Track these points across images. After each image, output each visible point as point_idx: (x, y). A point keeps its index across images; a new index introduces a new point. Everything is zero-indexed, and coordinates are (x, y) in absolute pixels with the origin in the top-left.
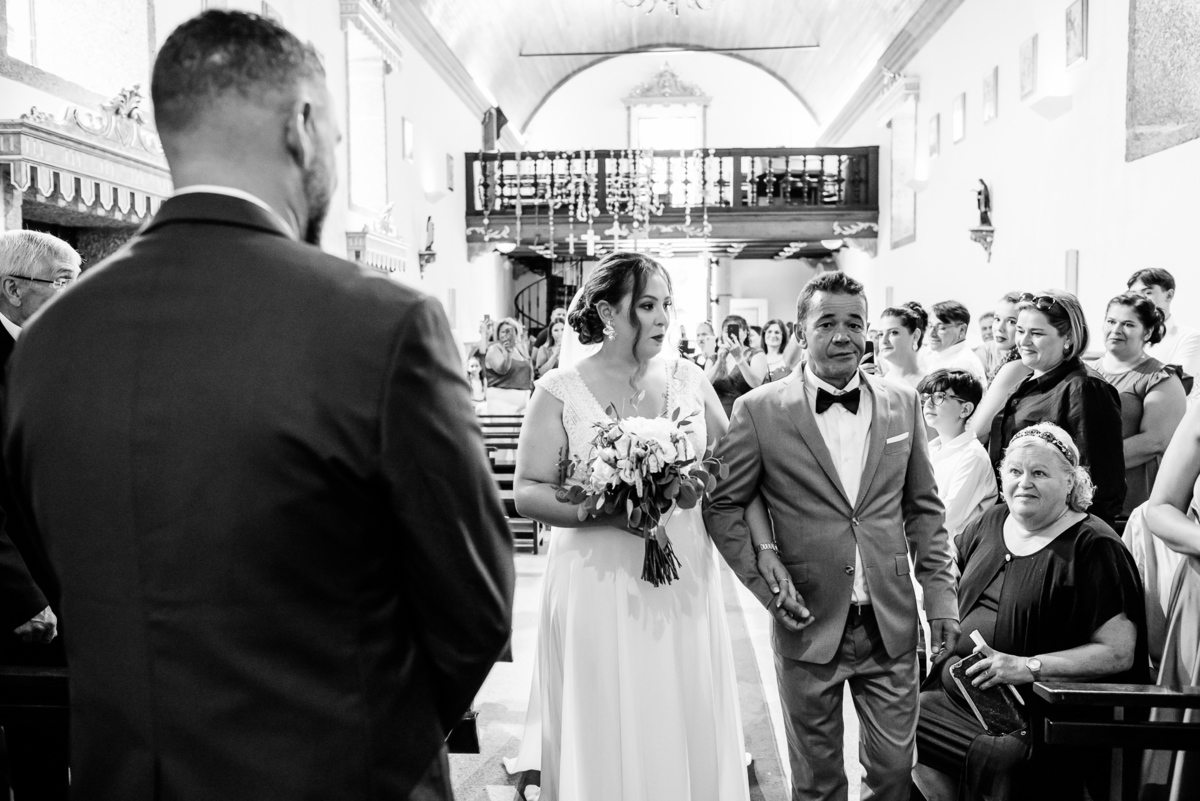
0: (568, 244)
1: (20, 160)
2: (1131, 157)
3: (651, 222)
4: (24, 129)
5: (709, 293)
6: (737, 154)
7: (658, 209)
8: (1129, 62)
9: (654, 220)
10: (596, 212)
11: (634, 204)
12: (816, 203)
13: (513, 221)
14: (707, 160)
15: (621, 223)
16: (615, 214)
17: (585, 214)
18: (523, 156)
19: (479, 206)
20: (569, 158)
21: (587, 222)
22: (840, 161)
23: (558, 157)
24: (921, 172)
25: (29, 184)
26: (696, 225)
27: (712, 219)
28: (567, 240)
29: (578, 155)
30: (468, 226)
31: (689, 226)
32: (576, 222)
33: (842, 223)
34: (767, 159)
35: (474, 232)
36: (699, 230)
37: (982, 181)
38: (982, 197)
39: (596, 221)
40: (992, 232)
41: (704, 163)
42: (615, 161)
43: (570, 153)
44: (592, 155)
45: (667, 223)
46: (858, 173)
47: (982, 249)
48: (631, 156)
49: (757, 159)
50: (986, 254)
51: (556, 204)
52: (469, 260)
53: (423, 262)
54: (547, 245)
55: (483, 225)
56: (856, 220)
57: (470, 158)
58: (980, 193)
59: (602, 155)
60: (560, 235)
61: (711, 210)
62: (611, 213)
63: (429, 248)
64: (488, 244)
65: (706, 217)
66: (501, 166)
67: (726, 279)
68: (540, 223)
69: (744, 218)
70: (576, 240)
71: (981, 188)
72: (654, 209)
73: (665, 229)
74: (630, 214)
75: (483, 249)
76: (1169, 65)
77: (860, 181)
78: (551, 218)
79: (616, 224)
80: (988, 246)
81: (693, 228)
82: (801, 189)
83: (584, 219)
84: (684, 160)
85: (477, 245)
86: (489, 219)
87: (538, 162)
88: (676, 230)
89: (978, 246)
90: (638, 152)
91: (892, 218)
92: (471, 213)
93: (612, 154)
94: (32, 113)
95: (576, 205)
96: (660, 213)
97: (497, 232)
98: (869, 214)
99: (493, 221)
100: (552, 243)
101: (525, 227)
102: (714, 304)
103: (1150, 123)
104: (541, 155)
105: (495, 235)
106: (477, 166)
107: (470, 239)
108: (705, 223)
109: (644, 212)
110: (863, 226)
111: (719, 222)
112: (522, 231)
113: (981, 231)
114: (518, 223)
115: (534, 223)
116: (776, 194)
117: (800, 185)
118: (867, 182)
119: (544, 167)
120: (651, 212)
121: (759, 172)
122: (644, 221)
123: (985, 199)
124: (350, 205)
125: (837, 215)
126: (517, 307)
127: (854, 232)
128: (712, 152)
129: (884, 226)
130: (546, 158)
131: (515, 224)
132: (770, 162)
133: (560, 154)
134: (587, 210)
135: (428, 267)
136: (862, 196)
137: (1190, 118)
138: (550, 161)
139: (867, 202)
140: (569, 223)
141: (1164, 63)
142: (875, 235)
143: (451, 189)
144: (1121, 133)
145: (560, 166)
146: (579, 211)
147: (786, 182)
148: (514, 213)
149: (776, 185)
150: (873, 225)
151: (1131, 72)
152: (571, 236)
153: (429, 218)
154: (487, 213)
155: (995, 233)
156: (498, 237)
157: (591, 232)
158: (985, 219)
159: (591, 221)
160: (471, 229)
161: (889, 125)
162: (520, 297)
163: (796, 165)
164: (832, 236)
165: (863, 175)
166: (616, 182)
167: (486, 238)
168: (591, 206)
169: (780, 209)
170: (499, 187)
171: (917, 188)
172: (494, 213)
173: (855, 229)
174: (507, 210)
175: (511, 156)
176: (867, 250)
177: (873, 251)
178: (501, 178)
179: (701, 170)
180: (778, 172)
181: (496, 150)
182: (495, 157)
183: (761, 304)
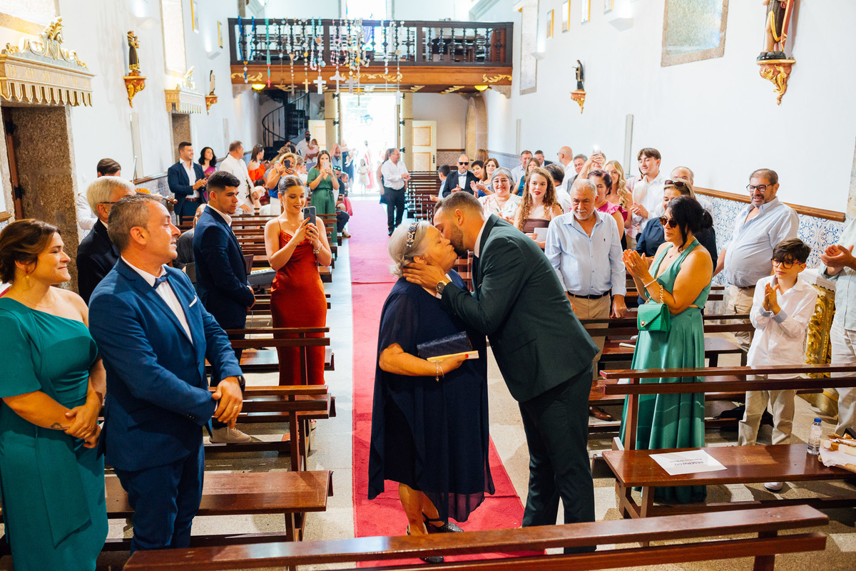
0: (304, 85)
1: (6, 80)
2: (664, 64)
3: (361, 72)
4: (7, 60)
5: (399, 118)
6: (419, 24)
7: (366, 62)
8: (666, 6)
9: (363, 70)
10: (324, 64)
11: (349, 59)
12: (471, 61)
13: (265, 69)
14: (399, 28)
15: (341, 72)
16: (336, 65)
17: (315, 65)
18: (271, 22)
19: (239, 57)
20: (303, 24)
21: (317, 71)
22: (488, 32)
23: (295, 24)
24: (541, 48)
25: (11, 95)
26: (392, 74)
27: (402, 70)
28: (303, 83)
29: (309, 22)
30: (232, 72)
31: (387, 75)
32: (310, 70)
33: (489, 75)
34: (439, 29)
35: (237, 76)
36: (394, 78)
37: (579, 61)
38: (579, 72)
39: (324, 70)
40: (584, 94)
41: (397, 30)
42: (335, 27)
43: (304, 21)
44: (320, 22)
45: (372, 72)
46: (499, 41)
47: (578, 105)
48: (347, 24)
49: (433, 29)
50: (580, 108)
51: (295, 57)
52: (234, 97)
53: (209, 103)
54: (289, 86)
55: (244, 71)
56: (497, 73)
57: (232, 22)
58: (577, 70)
59: (326, 23)
60: (298, 80)
61: (401, 64)
62: (333, 64)
63: (212, 93)
64: (247, 85)
65: (398, 69)
66: (255, 29)
67: (409, 107)
68: (284, 71)
69: (424, 70)
70: (310, 83)
71: (578, 65)
72: (363, 63)
73: (372, 77)
74: (347, 66)
75: (243, 89)
76: (687, 10)
77: (501, 46)
78: (292, 68)
79: (337, 72)
80: (581, 104)
81: (390, 76)
82: (462, 50)
83: (315, 69)
84: (384, 28)
85: (239, 86)
86: (247, 67)
87: (282, 27)
88: (378, 77)
89: (576, 103)
90: (352, 22)
91: (521, 74)
92: (235, 64)
93: (334, 22)
94: (8, 48)
95: (309, 58)
96: (367, 65)
97: (254, 77)
98: (506, 69)
99: (251, 69)
100: (293, 85)
101: (274, 73)
102: (401, 125)
103: (675, 45)
104: (283, 22)
105: (252, 79)
106: (237, 27)
107: (234, 81)
108: (398, 73)
109: (356, 64)
110: (501, 77)
111: (406, 72)
112: (271, 76)
113: (578, 94)
114: (269, 70)
115: (280, 71)
116: (445, 53)
117: (461, 47)
118: (505, 47)
119: (286, 30)
120: (361, 65)
121: (433, 37)
122: (356, 71)
123: (581, 73)
124: (166, 71)
125: (486, 69)
126: (264, 126)
127: (496, 81)
128: (402, 23)
129: (515, 77)
130: (287, 24)
131: (266, 71)
132: (441, 31)
133: (297, 21)
134: (317, 62)
135: (212, 107)
136: (502, 55)
137: (697, 43)
138: (290, 27)
139: (505, 61)
140: (305, 71)
141: (684, 9)
142: (510, 83)
143: (222, 47)
144: (658, 49)
145: (297, 30)
146: (311, 63)
147: (452, 46)
148: (266, 64)
149: (445, 48)
150: (508, 76)
151: (666, 12)
152: (306, 80)
153: (212, 71)
154: (245, 63)
155: (586, 95)
156: (255, 80)
157: (320, 78)
158: (580, 86)
159: (320, 70)
160: (235, 74)
161: (521, 10)
162: (266, 118)
163: (459, 33)
164: (482, 84)
165: (502, 42)
166: (337, 43)
167: (246, 81)
168: (320, 59)
169: (447, 64)
170: (253, 45)
171: (538, 57)
172: (250, 63)
173: (497, 79)
174: (260, 59)
175: (262, 22)
176: (504, 94)
177: (508, 94)
178: (255, 36)
179: (395, 36)
180: (447, 37)
181: (248, 17)
182: (249, 22)
183: (433, 124)
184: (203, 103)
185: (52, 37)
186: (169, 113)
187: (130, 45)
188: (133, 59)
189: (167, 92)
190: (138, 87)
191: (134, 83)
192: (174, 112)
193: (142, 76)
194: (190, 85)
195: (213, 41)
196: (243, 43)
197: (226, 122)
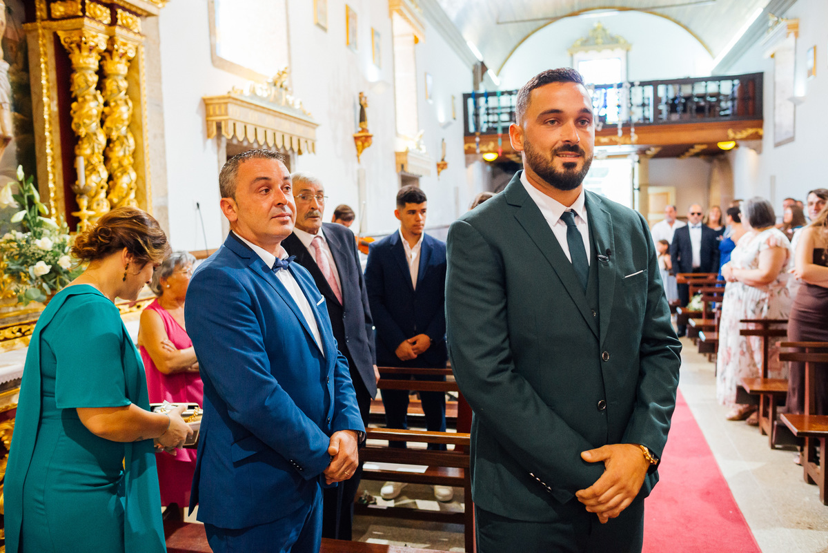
5: (633, 184)
6: (655, 84)
12: (714, 116)
13: (496, 139)
14: (633, 89)
18: (503, 94)
19: (472, 129)
22: (733, 85)
24: (800, 91)
25: (232, 134)
26: (626, 135)
27: (638, 131)
30: (465, 144)
31: (621, 137)
33: (735, 130)
34: (678, 87)
35: (470, 147)
36: (628, 139)
41: (630, 91)
45: (605, 136)
46: (747, 93)
49: (670, 87)
52: (466, 167)
53: (440, 169)
55: (475, 142)
56: (745, 128)
57: (466, 96)
61: (636, 124)
63: (443, 160)
64: (478, 156)
65: (633, 130)
66: (487, 101)
67: (645, 173)
69: (660, 130)
73: (605, 139)
75: (475, 159)
77: (749, 98)
81: (623, 138)
82: (703, 106)
84: (617, 90)
85: (471, 156)
86: (480, 138)
87: (512, 97)
88: (611, 139)
91: (774, 125)
92: (468, 136)
94: (233, 90)
96: (600, 129)
98: (756, 122)
99: (483, 139)
101: (505, 142)
102: (636, 192)
105: (484, 148)
106: (471, 101)
107: (467, 152)
108: (633, 134)
110: (750, 131)
111: (643, 133)
112: (502, 145)
114: (499, 139)
116: (684, 111)
117: (702, 103)
118: (754, 98)
121: (671, 95)
124: (397, 134)
125: (731, 124)
127: (744, 136)
128: (636, 83)
129: (768, 131)
132: (680, 89)
135: (443, 172)
136: (750, 108)
139: (754, 113)
142: (760, 137)
143: (455, 119)
147: (692, 102)
149: (685, 105)
150: (758, 130)
153: (443, 140)
154: (477, 134)
156: (486, 150)
160: (468, 145)
161: (773, 56)
163: (699, 89)
164: (727, 140)
165: (751, 94)
167: (478, 152)
169: (687, 122)
170: (486, 116)
171: (796, 102)
172: (482, 134)
173: (745, 133)
174: (492, 131)
175: (494, 94)
176: (755, 149)
177: (759, 150)
178: (487, 109)
179: (629, 97)
180: (686, 95)
181: (482, 90)
182: (482, 95)
183: (671, 191)
184: (434, 169)
185: (278, 84)
186: (398, 174)
187: (360, 104)
188: (362, 118)
189: (398, 154)
190: (366, 144)
191: (363, 140)
192: (403, 173)
193: (370, 134)
194: (419, 148)
195: (447, 113)
196: (476, 115)
197: (457, 190)
